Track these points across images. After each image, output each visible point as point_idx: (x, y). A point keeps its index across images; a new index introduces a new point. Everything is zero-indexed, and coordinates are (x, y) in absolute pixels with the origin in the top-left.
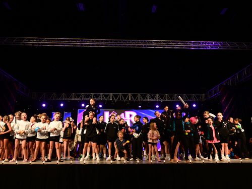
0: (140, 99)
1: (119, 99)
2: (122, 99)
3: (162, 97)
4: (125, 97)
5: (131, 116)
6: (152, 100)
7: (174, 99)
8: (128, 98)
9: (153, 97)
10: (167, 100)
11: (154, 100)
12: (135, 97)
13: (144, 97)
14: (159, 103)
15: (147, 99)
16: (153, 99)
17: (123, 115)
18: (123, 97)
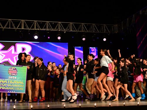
0: (37, 28)
1: (8, 26)
2: (12, 26)
3: (65, 26)
4: (16, 24)
5: (23, 49)
6: (52, 30)
7: (80, 30)
8: (20, 27)
9: (54, 26)
10: (71, 31)
11: (55, 30)
12: (30, 24)
13: (42, 25)
14: (61, 34)
15: (45, 28)
16: (54, 28)
17: (13, 48)
18: (13, 25)
